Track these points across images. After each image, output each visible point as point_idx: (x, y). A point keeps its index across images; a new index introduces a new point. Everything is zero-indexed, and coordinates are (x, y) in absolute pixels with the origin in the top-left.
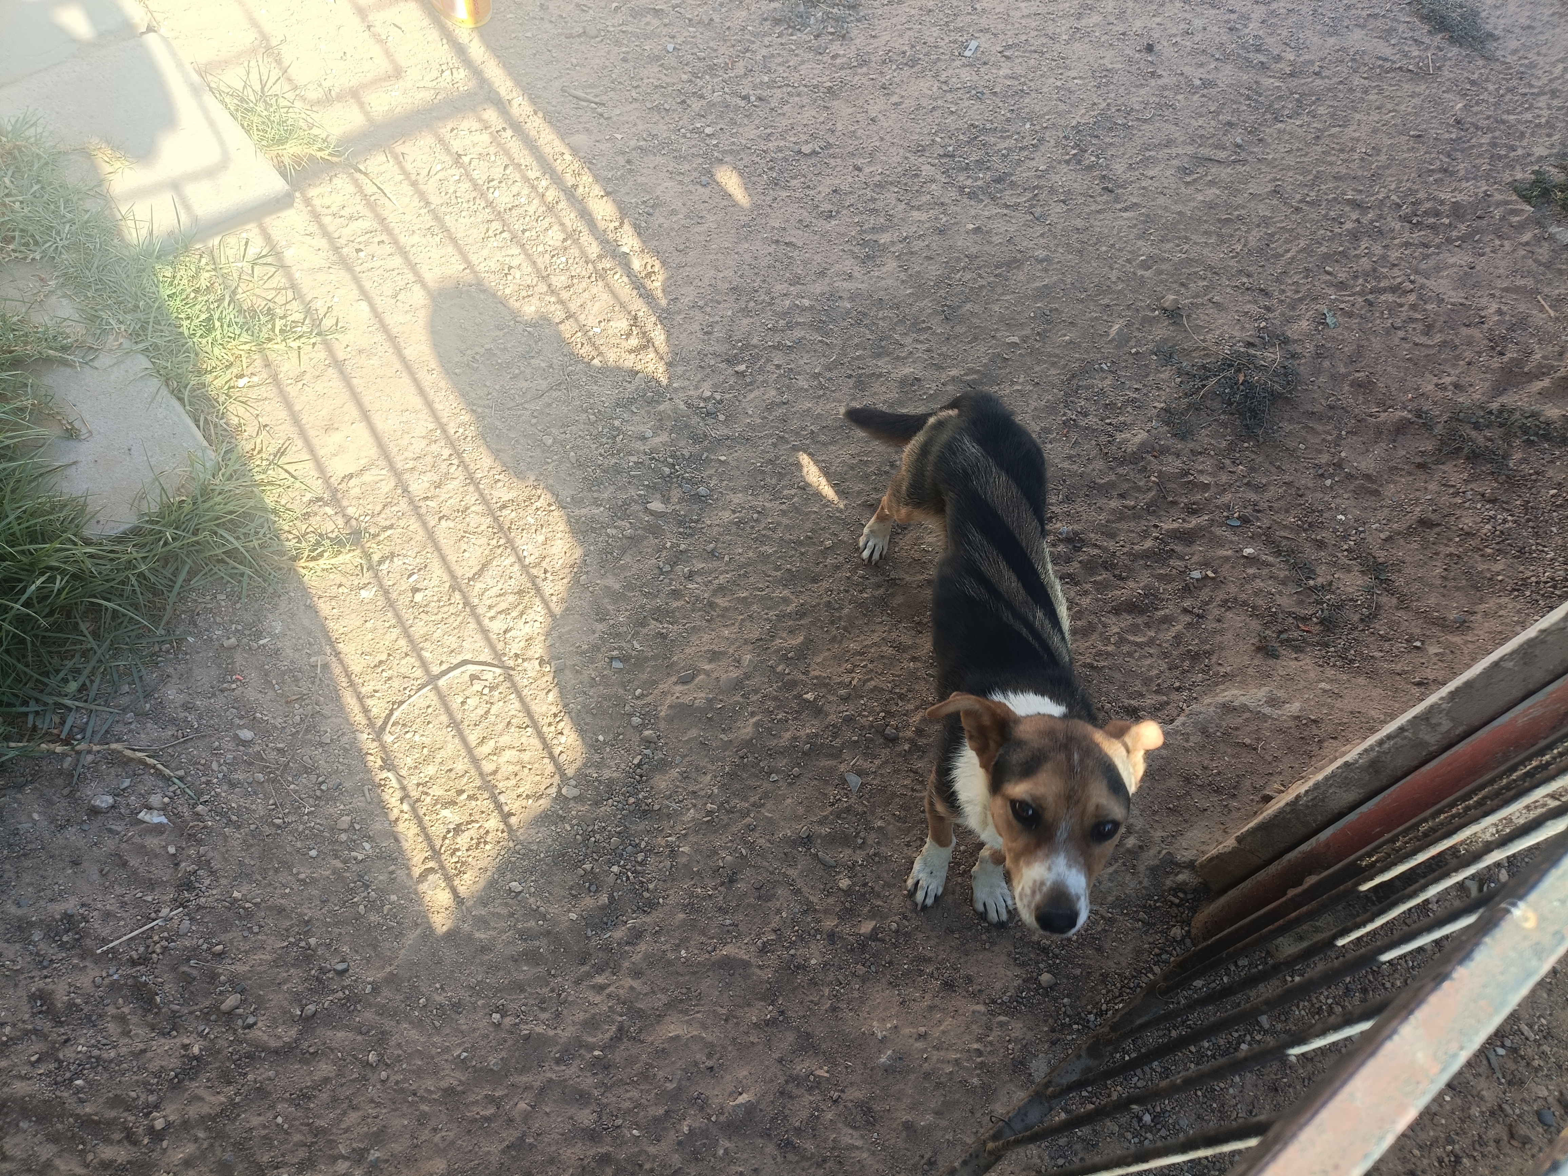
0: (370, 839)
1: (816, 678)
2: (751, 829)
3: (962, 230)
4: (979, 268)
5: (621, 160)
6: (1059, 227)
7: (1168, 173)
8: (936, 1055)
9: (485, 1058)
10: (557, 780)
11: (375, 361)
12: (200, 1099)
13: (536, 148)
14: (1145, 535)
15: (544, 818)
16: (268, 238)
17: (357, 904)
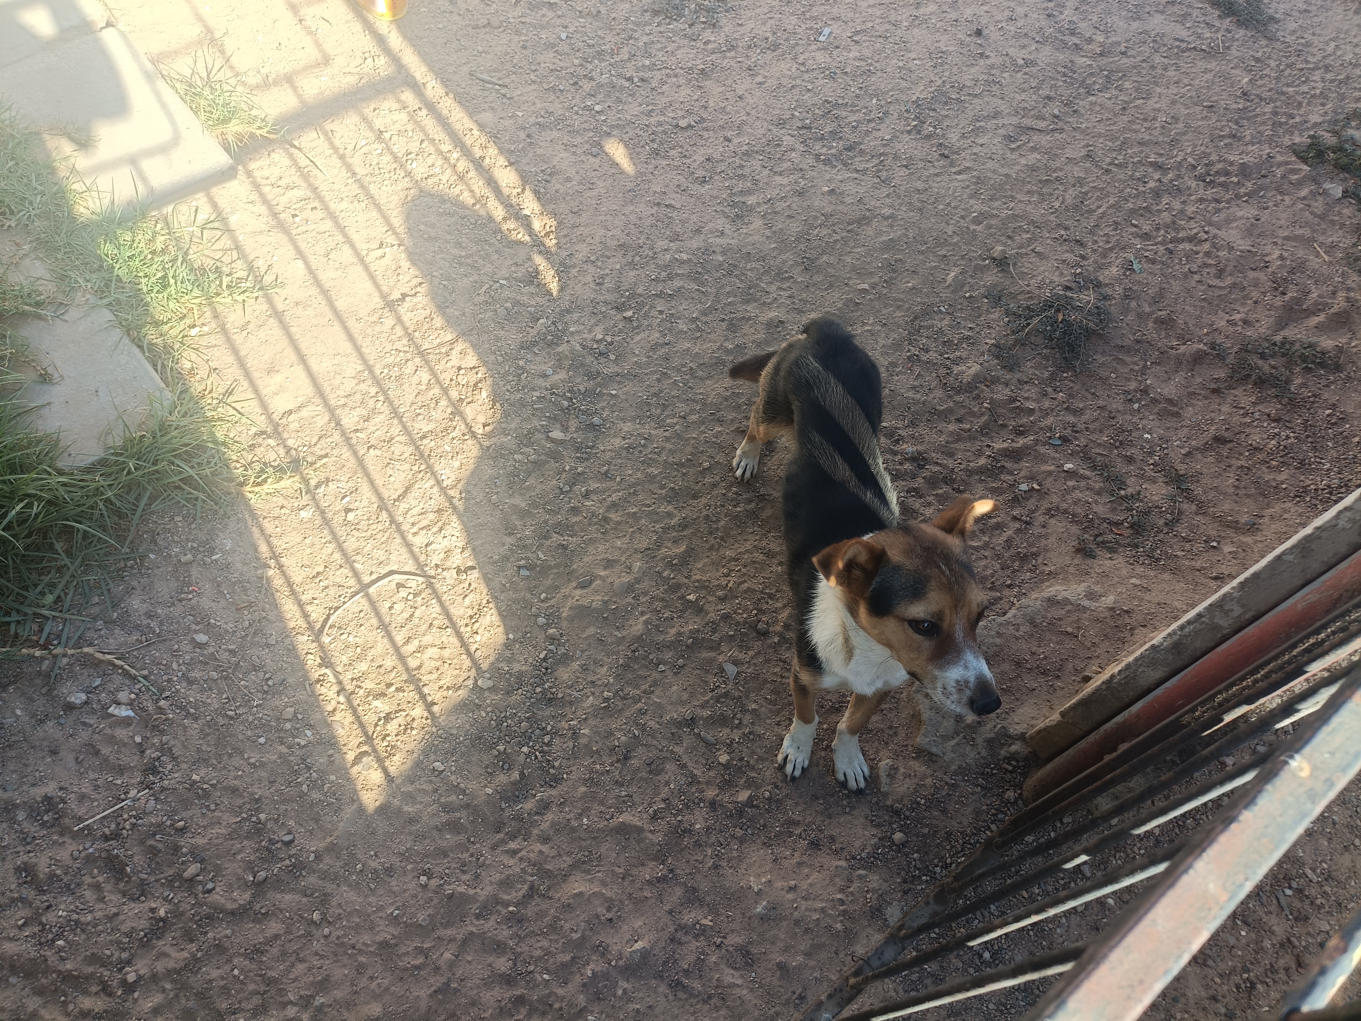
0: (311, 727)
1: (698, 581)
2: (642, 712)
3: (818, 192)
4: (834, 225)
5: (522, 135)
6: (903, 188)
7: (995, 141)
8: (804, 905)
9: (414, 915)
10: (473, 673)
11: (310, 312)
12: (166, 955)
13: (448, 125)
14: (979, 453)
15: (462, 707)
16: (215, 206)
17: (300, 784)
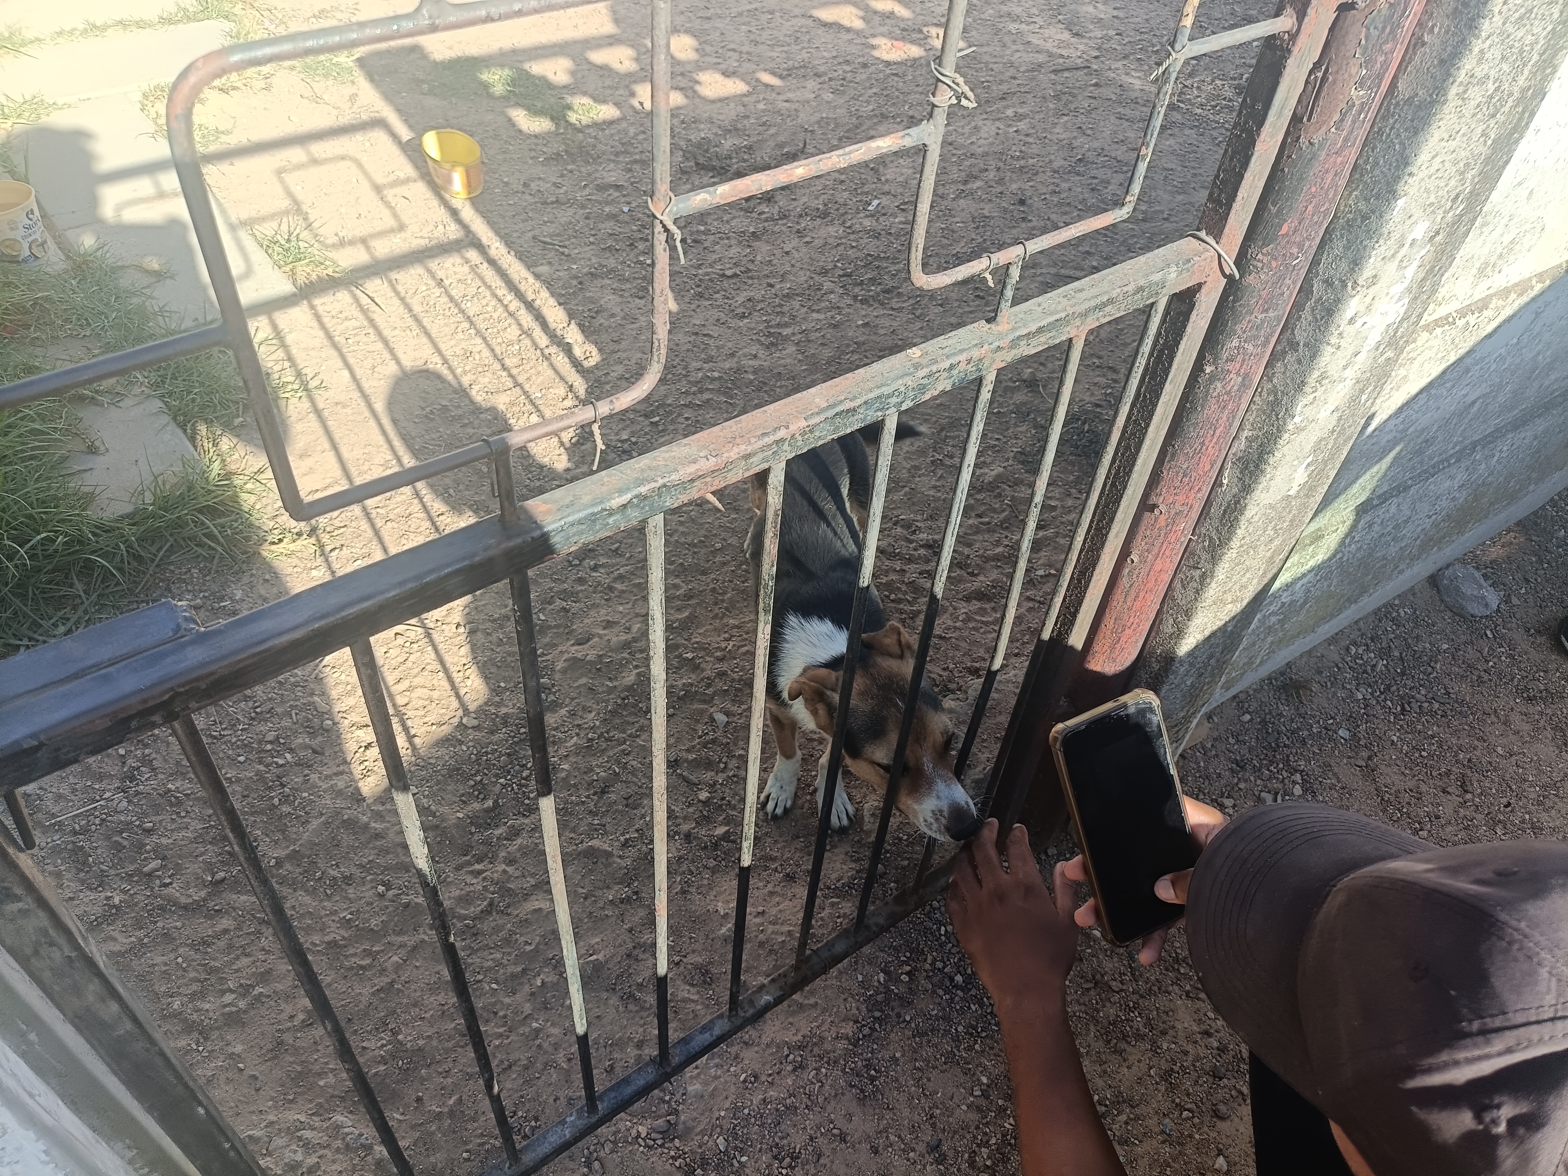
0: (291, 750)
1: (697, 643)
2: (624, 753)
3: (853, 325)
4: (866, 351)
5: (575, 282)
6: (936, 323)
7: (1032, 286)
8: (771, 928)
9: (368, 920)
10: (460, 713)
11: (348, 410)
12: (114, 939)
13: (506, 275)
14: (998, 543)
15: (445, 741)
16: (275, 327)
17: (272, 798)
